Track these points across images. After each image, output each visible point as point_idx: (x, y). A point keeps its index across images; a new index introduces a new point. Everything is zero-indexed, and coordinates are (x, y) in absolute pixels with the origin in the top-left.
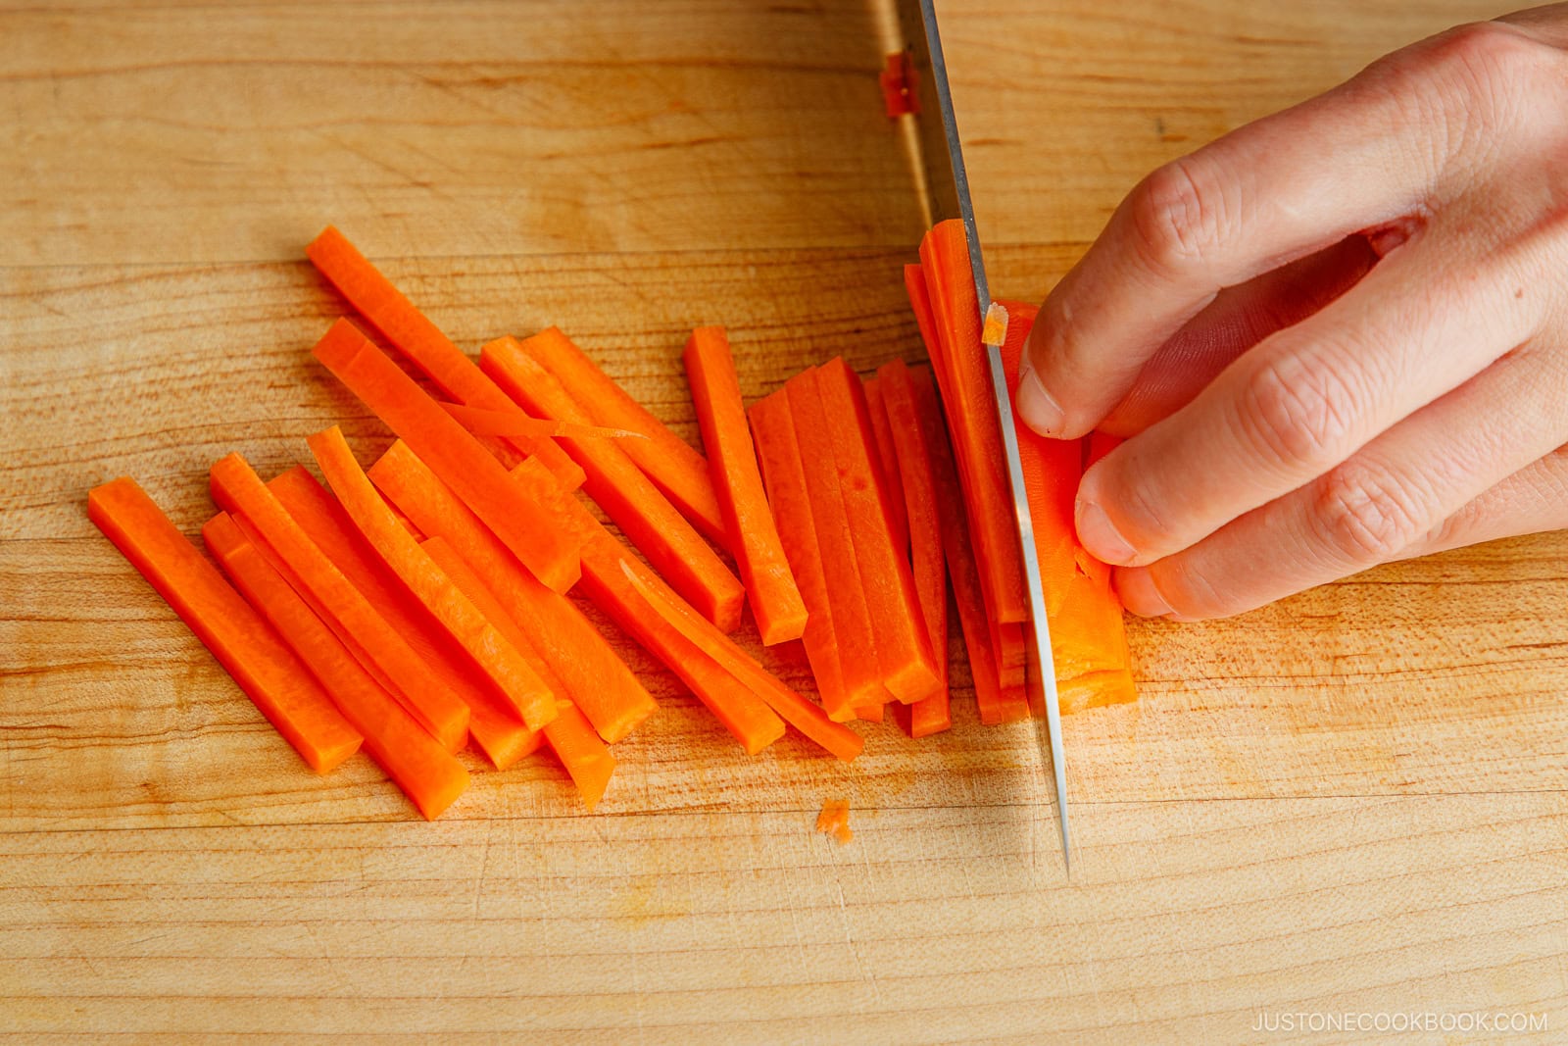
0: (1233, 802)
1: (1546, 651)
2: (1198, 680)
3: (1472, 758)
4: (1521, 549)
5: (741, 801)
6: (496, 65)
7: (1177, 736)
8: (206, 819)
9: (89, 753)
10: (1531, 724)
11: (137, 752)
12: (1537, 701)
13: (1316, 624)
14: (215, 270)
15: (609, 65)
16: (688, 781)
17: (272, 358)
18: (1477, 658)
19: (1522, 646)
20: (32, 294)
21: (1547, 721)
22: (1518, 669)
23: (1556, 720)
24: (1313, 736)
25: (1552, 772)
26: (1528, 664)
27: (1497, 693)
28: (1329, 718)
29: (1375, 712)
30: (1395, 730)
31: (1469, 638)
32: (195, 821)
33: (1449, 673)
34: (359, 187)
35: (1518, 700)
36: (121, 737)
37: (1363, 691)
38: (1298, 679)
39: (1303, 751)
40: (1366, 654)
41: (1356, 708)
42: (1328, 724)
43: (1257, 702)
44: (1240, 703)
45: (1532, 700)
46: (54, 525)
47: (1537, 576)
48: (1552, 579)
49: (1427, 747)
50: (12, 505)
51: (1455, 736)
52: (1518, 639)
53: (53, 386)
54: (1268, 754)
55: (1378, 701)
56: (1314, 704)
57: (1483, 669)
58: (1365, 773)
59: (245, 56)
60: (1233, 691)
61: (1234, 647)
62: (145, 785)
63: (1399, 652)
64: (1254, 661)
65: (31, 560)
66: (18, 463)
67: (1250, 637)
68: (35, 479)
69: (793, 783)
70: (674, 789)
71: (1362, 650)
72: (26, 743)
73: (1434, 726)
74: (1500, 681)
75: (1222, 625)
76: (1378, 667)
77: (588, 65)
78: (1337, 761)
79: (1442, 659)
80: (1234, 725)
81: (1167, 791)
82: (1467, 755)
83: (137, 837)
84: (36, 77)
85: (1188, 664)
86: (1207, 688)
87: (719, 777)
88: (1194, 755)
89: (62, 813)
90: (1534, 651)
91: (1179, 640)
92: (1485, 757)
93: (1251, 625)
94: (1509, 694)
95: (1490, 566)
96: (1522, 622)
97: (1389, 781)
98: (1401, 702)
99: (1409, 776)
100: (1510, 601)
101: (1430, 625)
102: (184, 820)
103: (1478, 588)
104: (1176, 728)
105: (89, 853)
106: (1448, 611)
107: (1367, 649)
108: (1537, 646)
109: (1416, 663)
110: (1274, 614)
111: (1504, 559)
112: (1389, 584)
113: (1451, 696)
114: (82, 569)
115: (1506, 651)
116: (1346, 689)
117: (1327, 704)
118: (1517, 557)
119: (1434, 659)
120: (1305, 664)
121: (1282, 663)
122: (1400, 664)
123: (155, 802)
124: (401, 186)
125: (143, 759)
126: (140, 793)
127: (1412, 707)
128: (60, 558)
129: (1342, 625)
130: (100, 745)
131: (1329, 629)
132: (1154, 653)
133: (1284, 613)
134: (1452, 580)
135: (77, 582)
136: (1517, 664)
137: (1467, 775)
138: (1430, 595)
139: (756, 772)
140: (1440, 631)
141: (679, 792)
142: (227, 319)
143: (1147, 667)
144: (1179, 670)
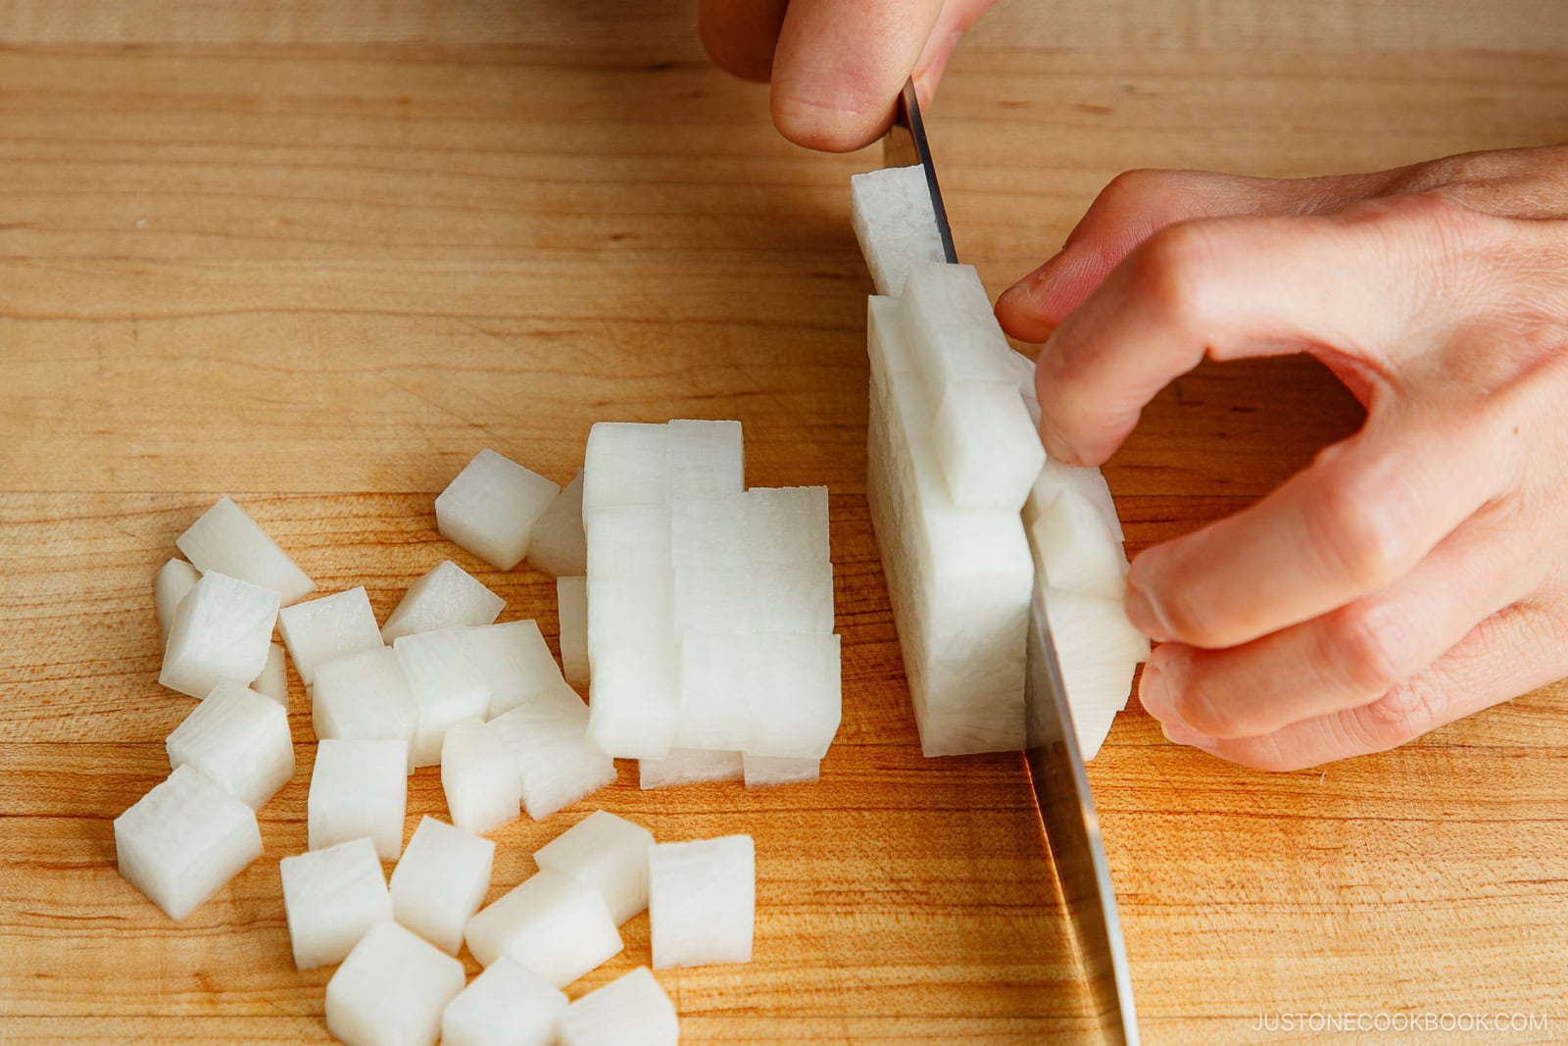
0: (1241, 1020)
1: (1543, 887)
2: (1208, 905)
3: (1470, 985)
4: (1518, 791)
5: (768, 1006)
6: (551, 319)
7: (1188, 957)
8: (255, 1008)
9: (145, 943)
10: (1528, 955)
11: (191, 943)
12: (1533, 933)
13: (1323, 856)
14: (280, 499)
15: (658, 322)
16: (718, 985)
17: (331, 581)
18: (1476, 891)
19: (1519, 882)
20: (105, 517)
21: (1543, 952)
22: (1516, 903)
23: (1552, 952)
24: (1317, 960)
25: (1548, 1000)
26: (1525, 899)
27: (1496, 925)
28: (1334, 944)
29: (1378, 939)
30: (1396, 956)
31: (1469, 874)
32: (244, 1010)
33: (1449, 905)
34: (418, 426)
35: (1515, 932)
36: (176, 929)
37: (1366, 919)
38: (1304, 907)
39: (1309, 974)
40: (1371, 884)
41: (1360, 936)
42: (1332, 949)
43: (1265, 927)
44: (1248, 927)
45: (1529, 934)
46: (120, 730)
47: (1535, 817)
48: (1549, 820)
49: (1429, 974)
50: (79, 711)
51: (1454, 963)
52: (1516, 875)
53: (123, 602)
54: (1275, 975)
55: (1381, 929)
56: (1320, 931)
57: (1482, 902)
58: (1368, 997)
59: (314, 305)
60: (1242, 917)
61: (1243, 874)
62: (198, 975)
63: (1403, 885)
64: (1262, 889)
65: (96, 762)
66: (87, 672)
67: (1256, 866)
68: (102, 687)
69: (818, 990)
70: (705, 993)
71: (1367, 881)
72: (85, 932)
73: (1435, 954)
74: (1498, 914)
75: (1232, 854)
76: (1381, 897)
77: (637, 322)
78: (1341, 984)
79: (1443, 892)
80: (1243, 948)
81: (1177, 1008)
82: (1466, 982)
83: (188, 1023)
84: (117, 319)
85: (1199, 890)
86: (1217, 912)
87: (748, 982)
88: (1204, 975)
89: (118, 998)
90: (1531, 886)
91: (1191, 867)
92: (1483, 984)
93: (1259, 854)
94: (1507, 927)
95: (1489, 806)
96: (1520, 859)
97: (1391, 1004)
98: (1403, 931)
99: (1410, 1000)
100: (1508, 839)
101: (1431, 859)
102: (232, 1009)
103: (1477, 826)
104: (1187, 949)
105: (142, 1038)
106: (1448, 847)
107: (1371, 880)
108: (1534, 882)
109: (1418, 894)
110: (1282, 845)
111: (1502, 800)
112: (1392, 820)
113: (1452, 927)
114: (143, 772)
115: (1504, 886)
116: (1350, 916)
117: (1333, 931)
118: (1515, 799)
119: (1436, 892)
120: (1311, 893)
121: (1289, 891)
122: (1403, 895)
123: (207, 991)
124: (459, 427)
125: (196, 951)
126: (191, 982)
127: (1414, 936)
128: (124, 762)
129: (1347, 857)
130: (156, 936)
131: (1334, 861)
132: (1167, 878)
133: (1291, 844)
134: (1452, 818)
135: (139, 784)
136: (1516, 899)
137: (1466, 1001)
138: (1432, 831)
139: (784, 980)
140: (1441, 865)
141: (709, 996)
142: (289, 545)
143: (1159, 891)
144: (1190, 896)
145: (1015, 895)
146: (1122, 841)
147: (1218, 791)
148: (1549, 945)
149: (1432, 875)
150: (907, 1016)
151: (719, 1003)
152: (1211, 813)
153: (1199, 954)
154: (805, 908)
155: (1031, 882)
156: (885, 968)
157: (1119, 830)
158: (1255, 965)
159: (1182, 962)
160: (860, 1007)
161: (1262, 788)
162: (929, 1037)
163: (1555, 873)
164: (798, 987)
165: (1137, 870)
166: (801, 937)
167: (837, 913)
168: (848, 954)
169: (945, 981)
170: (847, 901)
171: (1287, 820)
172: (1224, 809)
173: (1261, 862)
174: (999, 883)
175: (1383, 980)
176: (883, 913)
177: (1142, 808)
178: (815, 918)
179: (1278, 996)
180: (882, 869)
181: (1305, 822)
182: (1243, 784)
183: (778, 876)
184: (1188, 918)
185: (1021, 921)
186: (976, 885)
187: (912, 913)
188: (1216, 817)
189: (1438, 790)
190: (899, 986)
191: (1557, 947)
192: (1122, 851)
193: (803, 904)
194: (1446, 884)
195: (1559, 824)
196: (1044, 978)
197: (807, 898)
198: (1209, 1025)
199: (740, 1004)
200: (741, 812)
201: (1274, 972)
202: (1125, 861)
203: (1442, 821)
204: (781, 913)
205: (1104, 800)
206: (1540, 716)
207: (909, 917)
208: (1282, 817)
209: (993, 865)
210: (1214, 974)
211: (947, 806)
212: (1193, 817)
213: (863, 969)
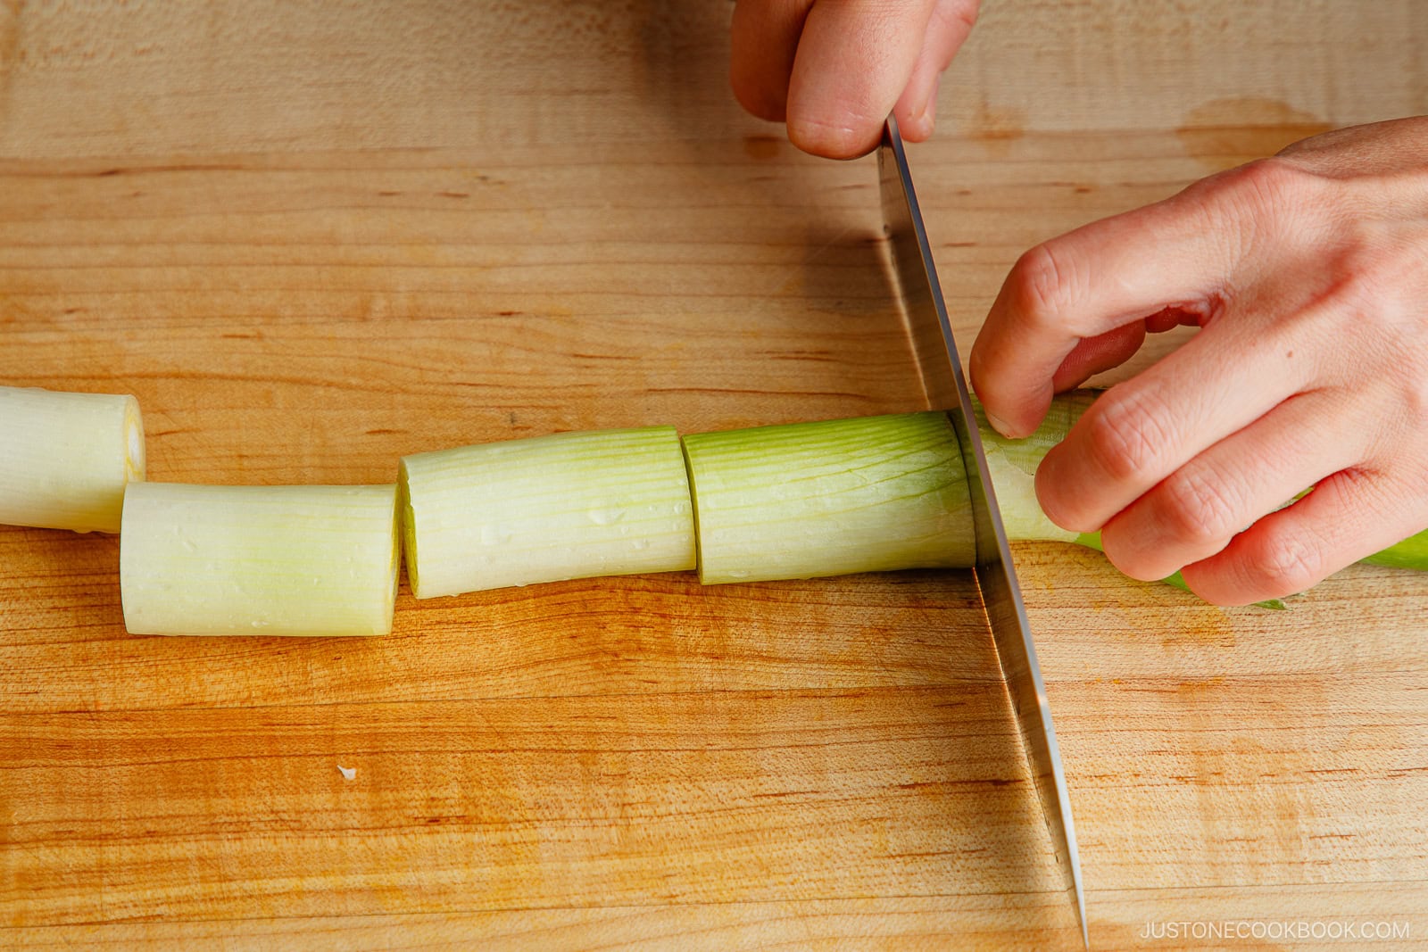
145: (369, 821)
146: (454, 775)
147: (531, 733)
148: (785, 844)
149: (697, 792)
150: (280, 917)
151: (134, 912)
152: (525, 751)
153: (511, 860)
154: (203, 836)
155: (381, 809)
156: (265, 881)
157: (452, 766)
158: (555, 868)
159: (497, 868)
160: (243, 912)
161: (565, 729)
162: (296, 933)
163: (793, 787)
164: (195, 897)
165: (465, 798)
166: (200, 859)
167: (228, 840)
168: (236, 871)
169: (311, 888)
170: (236, 829)
171: (584, 754)
172: (535, 747)
173: (562, 788)
174: (355, 811)
175: (655, 875)
176: (264, 838)
177: (470, 748)
178: (210, 844)
179: (571, 891)
180: (265, 803)
181: (598, 756)
182: (551, 727)
183: (183, 812)
184: (504, 833)
185: (372, 839)
186: (338, 813)
187: (287, 837)
188: (529, 754)
189: (702, 726)
190: (275, 894)
191: (791, 844)
192: (454, 783)
193: (201, 833)
194: (706, 798)
195: (797, 750)
196: (389, 884)
197: (204, 829)
198: (516, 916)
199: (150, 913)
200: (155, 763)
201: (569, 872)
202: (456, 791)
203: (705, 751)
204: (184, 840)
205: (441, 743)
206: (787, 665)
207: (285, 840)
208: (581, 752)
209: (351, 797)
210: (522, 875)
211: (317, 752)
212: (511, 754)
213: (247, 881)
